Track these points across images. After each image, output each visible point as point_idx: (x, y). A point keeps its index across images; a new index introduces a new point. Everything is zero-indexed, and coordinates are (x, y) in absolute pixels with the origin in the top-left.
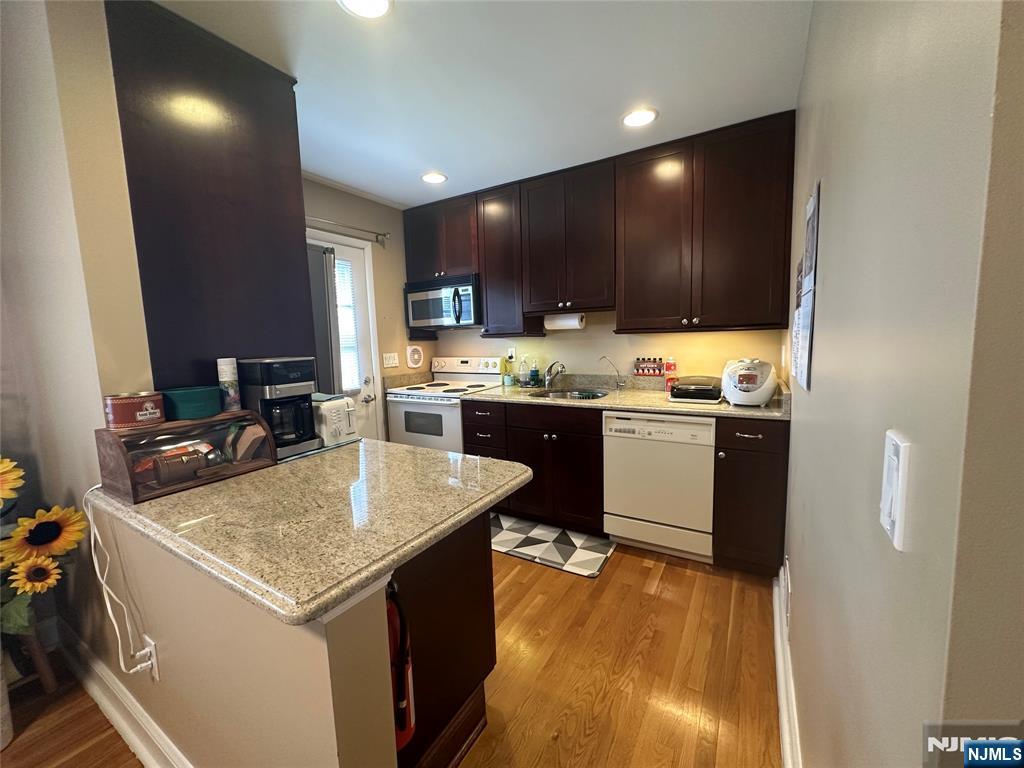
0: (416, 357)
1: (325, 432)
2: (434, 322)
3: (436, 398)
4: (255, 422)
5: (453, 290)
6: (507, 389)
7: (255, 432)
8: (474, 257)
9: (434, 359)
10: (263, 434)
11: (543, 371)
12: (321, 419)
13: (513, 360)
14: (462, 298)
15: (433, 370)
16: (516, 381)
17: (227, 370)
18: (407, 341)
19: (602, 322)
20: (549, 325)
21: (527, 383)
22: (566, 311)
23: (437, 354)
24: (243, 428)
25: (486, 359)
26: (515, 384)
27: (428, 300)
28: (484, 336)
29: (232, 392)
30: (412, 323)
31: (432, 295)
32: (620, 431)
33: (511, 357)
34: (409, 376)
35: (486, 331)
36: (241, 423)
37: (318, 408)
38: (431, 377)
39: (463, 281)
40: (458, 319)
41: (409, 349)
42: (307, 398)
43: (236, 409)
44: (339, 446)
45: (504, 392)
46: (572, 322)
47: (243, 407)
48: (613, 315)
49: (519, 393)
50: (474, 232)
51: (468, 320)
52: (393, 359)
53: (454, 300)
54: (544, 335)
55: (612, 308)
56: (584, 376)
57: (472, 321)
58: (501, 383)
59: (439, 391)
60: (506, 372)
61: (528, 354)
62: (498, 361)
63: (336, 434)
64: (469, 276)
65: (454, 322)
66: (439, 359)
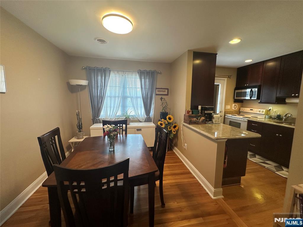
0: (235, 107)
1: (214, 120)
2: (242, 98)
3: (240, 118)
4: (203, 116)
5: (250, 90)
6: (266, 119)
7: (203, 118)
8: (260, 80)
9: (241, 108)
10: (204, 119)
11: (283, 115)
12: (213, 118)
13: (271, 111)
14: (253, 92)
15: (240, 111)
16: (270, 117)
17: (200, 107)
18: (233, 103)
20: (287, 101)
21: (275, 119)
23: (242, 107)
24: (201, 117)
25: (259, 110)
26: (270, 118)
27: (242, 92)
28: (259, 103)
29: (200, 111)
30: (235, 98)
31: (243, 91)
33: (270, 110)
34: (232, 112)
35: (261, 101)
36: (201, 116)
37: (213, 116)
38: (239, 113)
39: (255, 87)
40: (251, 98)
41: (233, 105)
42: (211, 114)
43: (200, 114)
44: (216, 124)
45: (265, 120)
47: (201, 114)
49: (271, 121)
50: (261, 73)
51: (255, 98)
52: (228, 107)
53: (250, 92)
54: (285, 104)
57: (256, 98)
58: (264, 117)
59: (241, 117)
60: (267, 114)
61: (276, 110)
62: (264, 110)
63: (216, 121)
64: (257, 86)
65: (249, 98)
66: (243, 108)
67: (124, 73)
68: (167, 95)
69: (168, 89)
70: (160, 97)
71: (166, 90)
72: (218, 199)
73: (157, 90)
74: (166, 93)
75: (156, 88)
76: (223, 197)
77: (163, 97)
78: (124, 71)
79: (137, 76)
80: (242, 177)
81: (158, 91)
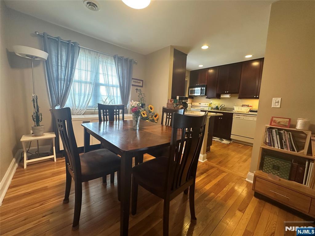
2: (193, 95)
5: (200, 88)
8: (206, 81)
9: (192, 103)
11: (219, 106)
15: (192, 105)
16: (212, 108)
17: (178, 97)
19: (235, 96)
20: (222, 96)
21: (215, 109)
22: (227, 93)
24: (180, 106)
25: (205, 103)
29: (178, 101)
30: (190, 94)
31: (194, 89)
32: (237, 118)
33: (211, 103)
35: (207, 97)
39: (203, 86)
46: (228, 96)
47: (179, 103)
48: (238, 95)
50: (207, 76)
51: (203, 94)
53: (201, 90)
54: (220, 99)
55: (238, 93)
56: (229, 108)
58: (208, 109)
60: (210, 106)
61: (215, 103)
62: (208, 104)
64: (205, 85)
65: (200, 95)
66: (194, 103)
67: (97, 55)
68: (142, 87)
69: (142, 81)
70: (136, 88)
71: (141, 82)
72: (205, 162)
73: (133, 80)
74: (141, 85)
75: (133, 79)
76: (207, 160)
77: (139, 88)
78: (98, 52)
79: (112, 61)
80: (211, 146)
81: (134, 82)
